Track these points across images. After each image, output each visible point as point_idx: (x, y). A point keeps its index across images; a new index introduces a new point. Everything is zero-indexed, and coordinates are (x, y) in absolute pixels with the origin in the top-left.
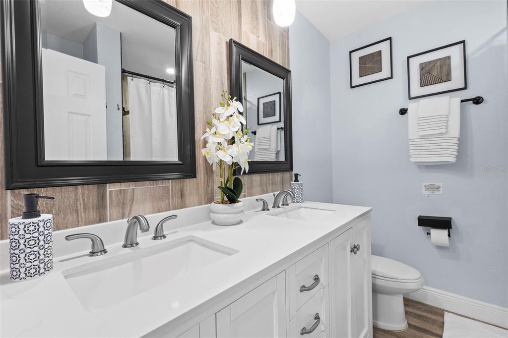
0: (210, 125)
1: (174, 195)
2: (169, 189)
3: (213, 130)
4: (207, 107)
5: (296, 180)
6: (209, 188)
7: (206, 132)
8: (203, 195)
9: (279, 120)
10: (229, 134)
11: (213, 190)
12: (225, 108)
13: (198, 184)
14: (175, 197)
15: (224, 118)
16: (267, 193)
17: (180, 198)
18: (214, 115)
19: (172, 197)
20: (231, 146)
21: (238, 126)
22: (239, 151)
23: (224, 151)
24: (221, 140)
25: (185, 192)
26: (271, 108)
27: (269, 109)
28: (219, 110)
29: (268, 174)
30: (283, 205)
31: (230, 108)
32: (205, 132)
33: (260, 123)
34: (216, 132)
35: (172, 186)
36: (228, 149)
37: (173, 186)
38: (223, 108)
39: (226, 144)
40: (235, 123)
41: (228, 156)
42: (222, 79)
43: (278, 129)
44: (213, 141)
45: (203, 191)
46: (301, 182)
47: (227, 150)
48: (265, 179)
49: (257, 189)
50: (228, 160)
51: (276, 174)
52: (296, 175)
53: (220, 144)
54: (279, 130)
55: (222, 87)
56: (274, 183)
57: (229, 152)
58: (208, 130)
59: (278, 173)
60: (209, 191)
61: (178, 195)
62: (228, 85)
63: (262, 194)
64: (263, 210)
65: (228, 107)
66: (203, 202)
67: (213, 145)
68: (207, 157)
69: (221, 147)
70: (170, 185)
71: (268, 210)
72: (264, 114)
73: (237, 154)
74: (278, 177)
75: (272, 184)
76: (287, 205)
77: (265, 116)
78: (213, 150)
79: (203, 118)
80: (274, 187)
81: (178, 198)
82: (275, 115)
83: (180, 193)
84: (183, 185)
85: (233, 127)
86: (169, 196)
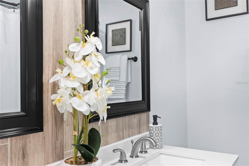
0: (61, 64)
1: (13, 156)
2: (7, 149)
3: (66, 71)
4: (57, 42)
5: (155, 123)
6: (58, 142)
7: (56, 73)
8: (50, 151)
9: (129, 49)
10: (86, 77)
11: (63, 143)
12: (81, 45)
13: (45, 137)
14: (15, 158)
15: (80, 57)
16: (123, 138)
17: (21, 159)
18: (66, 52)
19: (11, 158)
20: (87, 91)
21: (96, 67)
22: (98, 97)
23: (80, 98)
24: (76, 85)
25: (28, 150)
26: (121, 36)
27: (119, 37)
28: (73, 47)
29: (124, 117)
30: (141, 152)
31: (87, 45)
32: (54, 73)
33: (108, 51)
34: (69, 75)
35: (11, 144)
36: (84, 95)
37: (13, 144)
38: (78, 45)
39: (82, 89)
40: (93, 63)
41: (85, 104)
42: (76, 8)
43: (129, 59)
44: (65, 86)
45: (50, 146)
46: (160, 125)
47: (83, 97)
48: (121, 123)
49: (113, 135)
50: (85, 109)
51: (133, 116)
52: (155, 117)
53: (74, 89)
54: (129, 61)
55: (75, 18)
56: (130, 126)
57: (86, 98)
58: (58, 70)
59: (135, 115)
60: (58, 146)
61: (19, 155)
62: (83, 16)
63: (118, 141)
64: (121, 161)
65: (85, 44)
66: (51, 160)
67: (65, 91)
68: (58, 105)
69: (76, 93)
70: (9, 143)
71: (126, 161)
72: (113, 41)
73: (95, 101)
74: (134, 119)
75: (129, 128)
76: (146, 152)
77: (115, 44)
78: (66, 97)
79: (53, 55)
80: (131, 131)
81: (18, 159)
82: (125, 44)
83: (21, 152)
84: (26, 142)
85: (91, 68)
86: (7, 158)
